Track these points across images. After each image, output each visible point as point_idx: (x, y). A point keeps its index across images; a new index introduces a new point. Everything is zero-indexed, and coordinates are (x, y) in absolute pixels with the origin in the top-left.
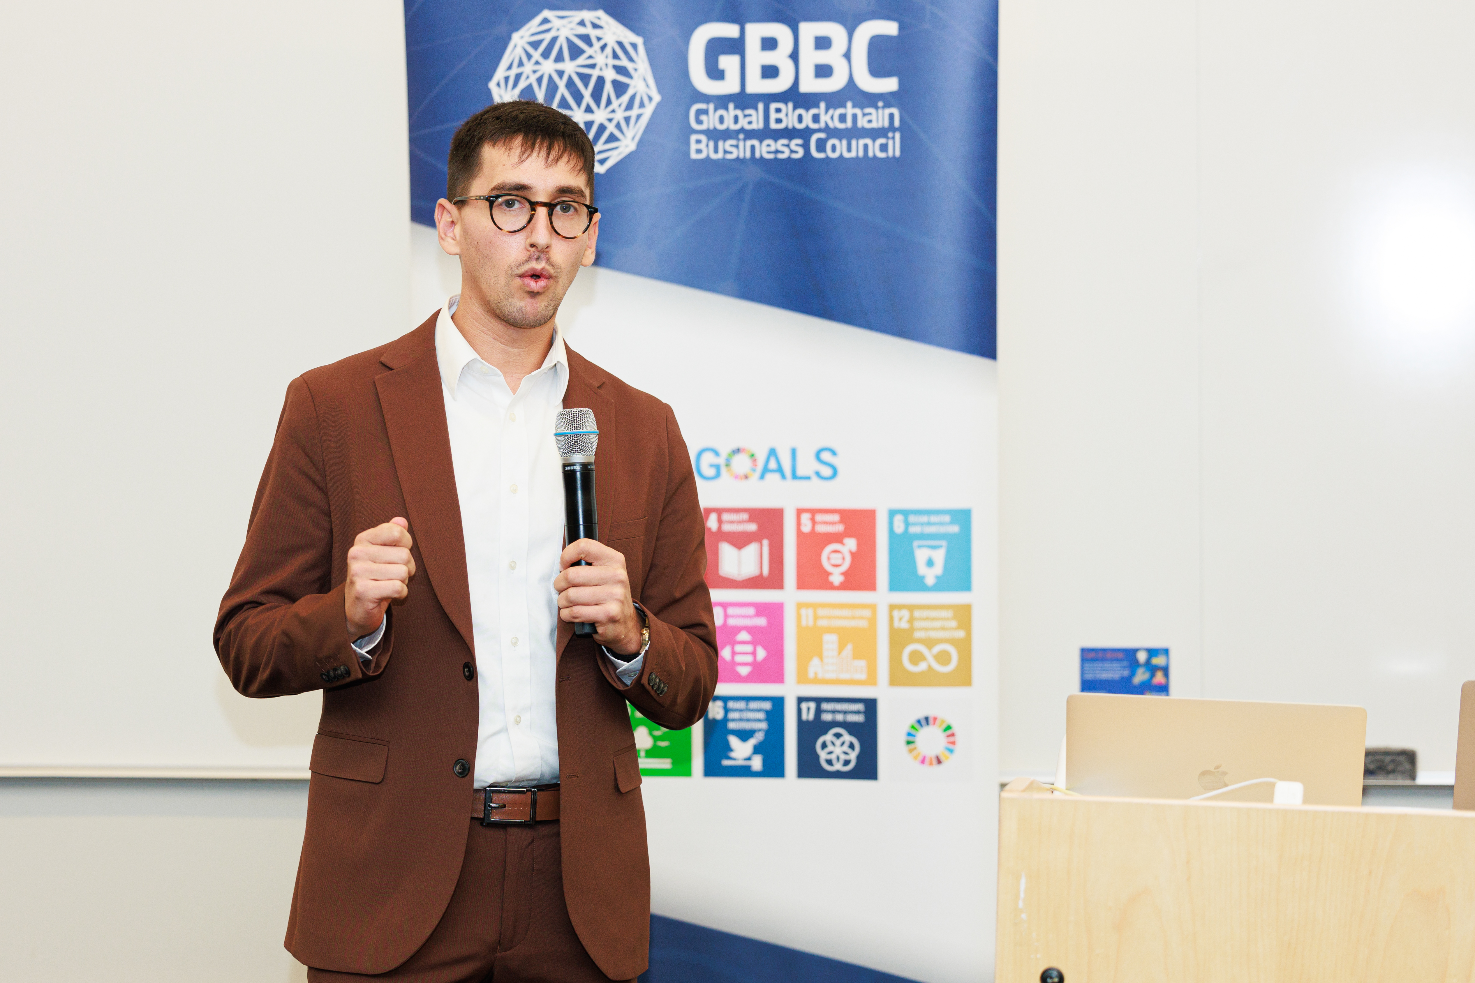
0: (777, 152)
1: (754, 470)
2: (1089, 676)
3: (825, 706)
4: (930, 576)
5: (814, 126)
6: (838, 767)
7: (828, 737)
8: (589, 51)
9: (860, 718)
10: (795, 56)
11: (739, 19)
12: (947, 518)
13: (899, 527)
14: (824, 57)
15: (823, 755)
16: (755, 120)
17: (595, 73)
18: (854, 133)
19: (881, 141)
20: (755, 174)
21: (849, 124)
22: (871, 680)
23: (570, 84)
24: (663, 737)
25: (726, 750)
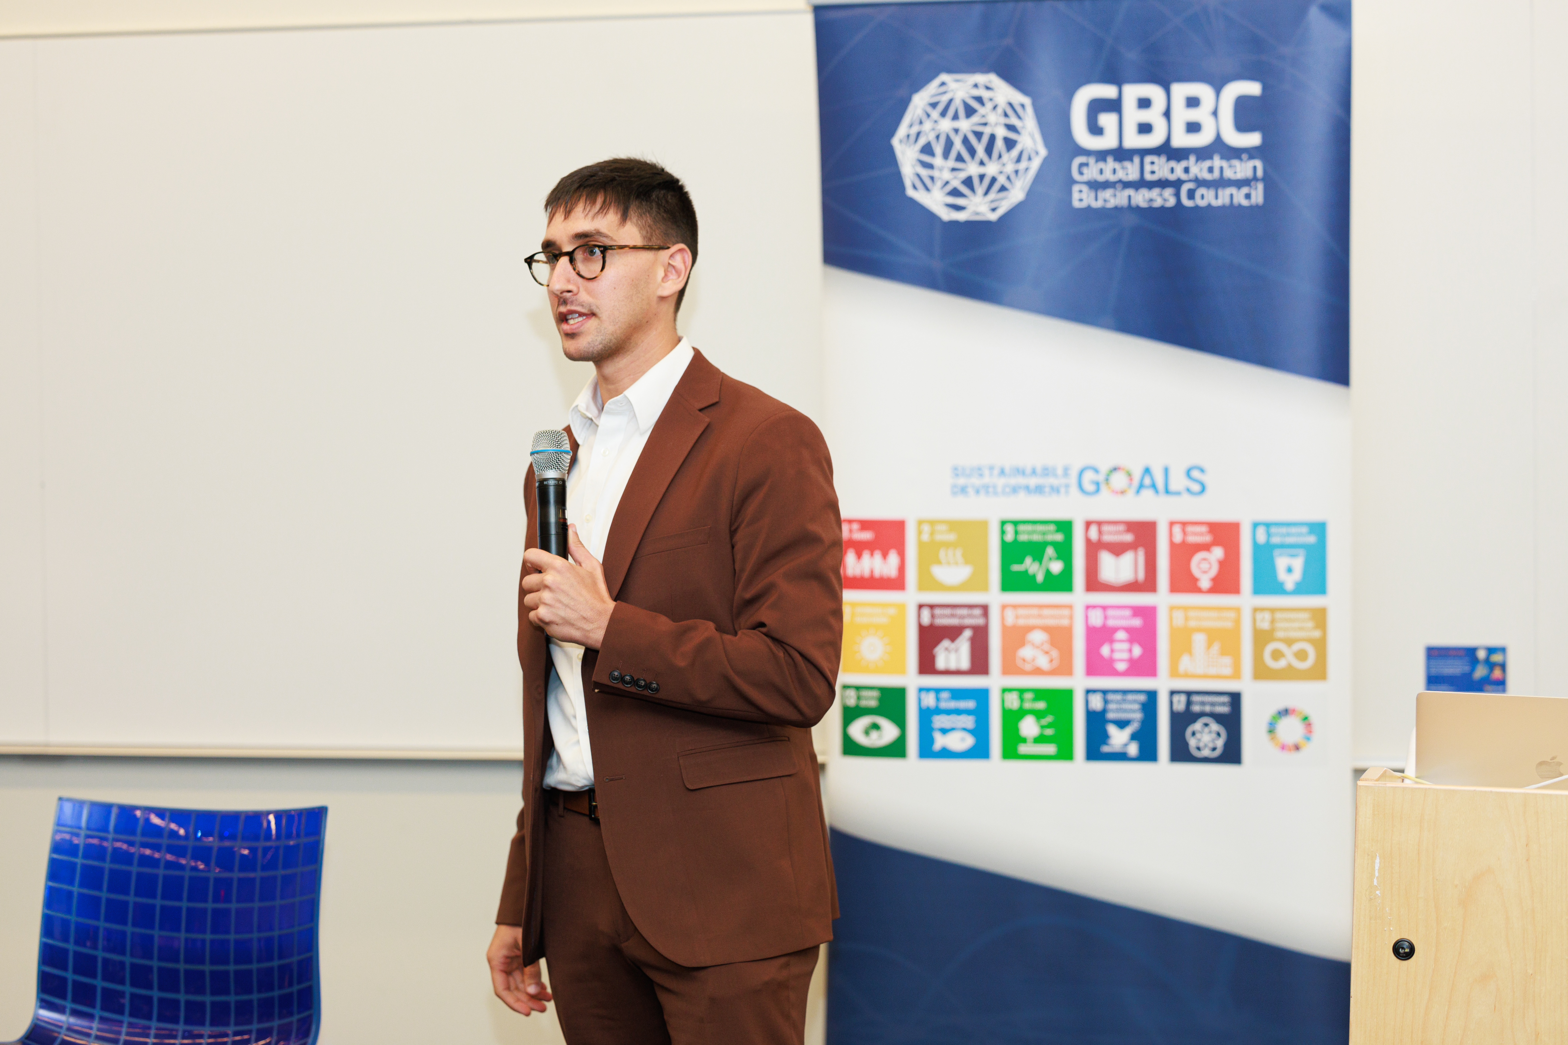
0: (1151, 200)
1: (1130, 484)
2: (1434, 671)
3: (1195, 698)
4: (1289, 581)
5: (1184, 177)
6: (1206, 753)
7: (1197, 726)
8: (981, 110)
9: (1224, 710)
10: (1167, 114)
11: (1117, 80)
12: (1304, 530)
13: (1261, 537)
14: (1193, 115)
15: (1192, 743)
16: (1131, 172)
17: (987, 131)
18: (1221, 183)
19: (1245, 190)
20: (1131, 221)
21: (1216, 174)
22: (1236, 674)
23: (966, 141)
24: (1049, 726)
25: (1105, 737)
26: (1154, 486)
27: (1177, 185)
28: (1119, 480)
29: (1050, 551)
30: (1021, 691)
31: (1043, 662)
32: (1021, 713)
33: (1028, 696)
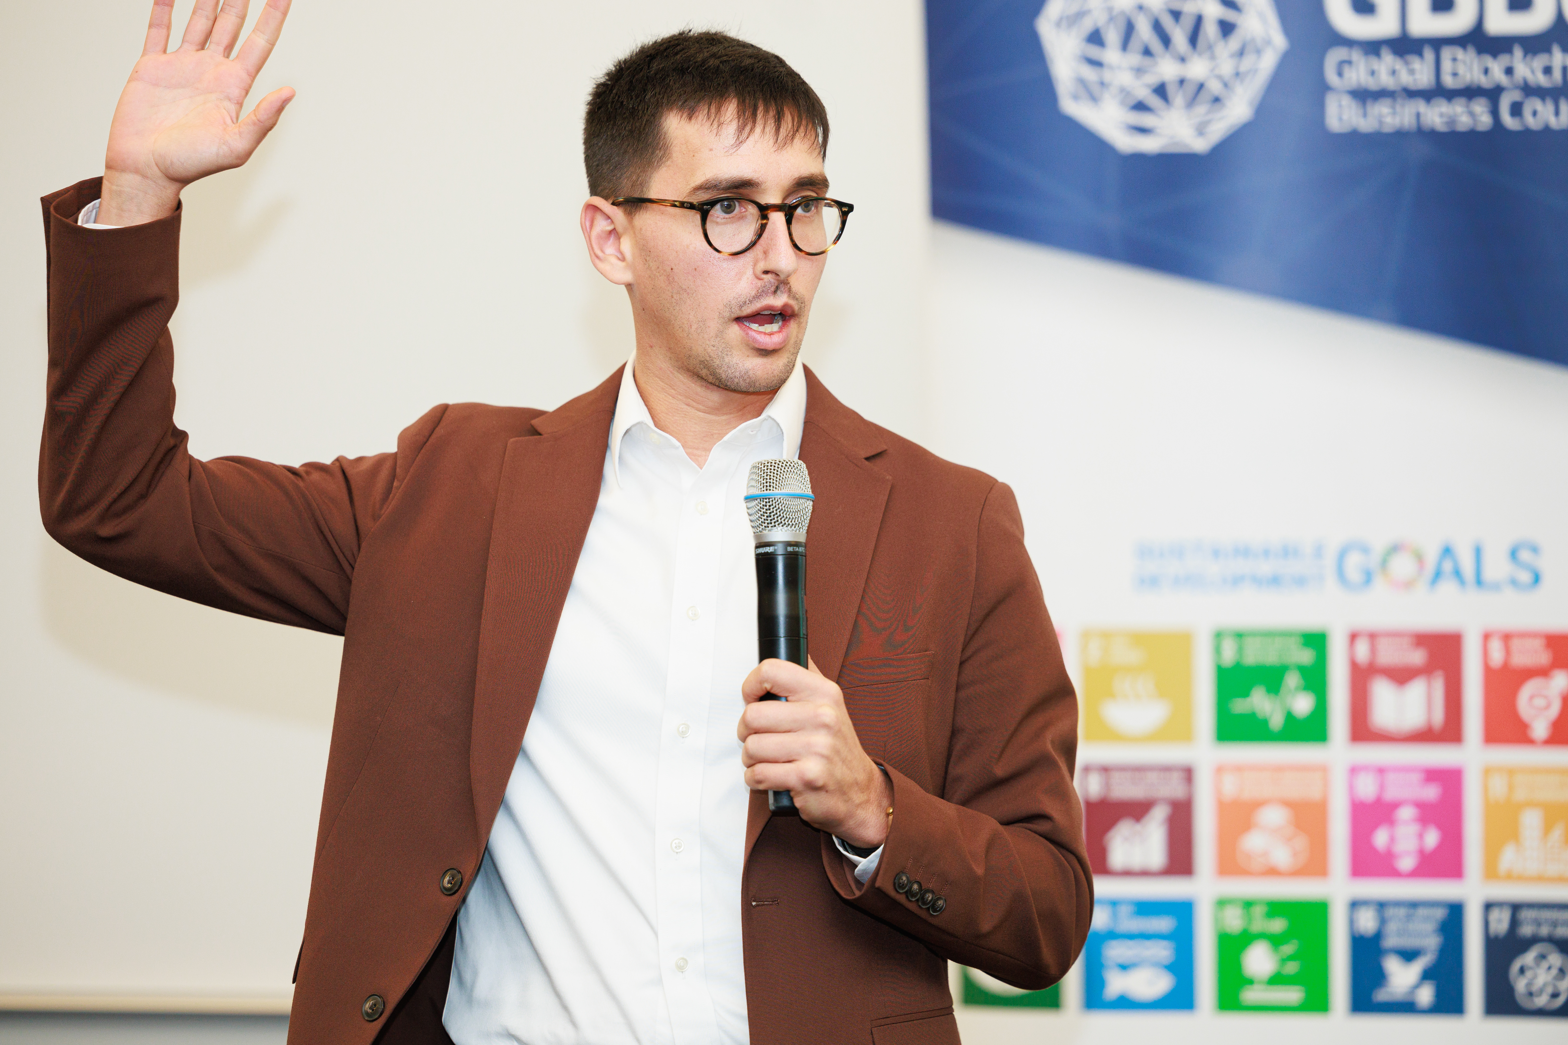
0: (1453, 119)
1: (1420, 572)
5: (1504, 81)
6: (1541, 1001)
7: (1529, 958)
15: (1520, 986)
16: (1420, 73)
17: (1189, 7)
20: (1424, 153)
21: (1557, 77)
24: (1290, 958)
25: (1380, 978)
26: (1457, 574)
27: (1493, 94)
28: (1403, 566)
29: (1292, 680)
30: (1248, 904)
31: (1282, 856)
32: (1245, 939)
33: (1258, 911)
